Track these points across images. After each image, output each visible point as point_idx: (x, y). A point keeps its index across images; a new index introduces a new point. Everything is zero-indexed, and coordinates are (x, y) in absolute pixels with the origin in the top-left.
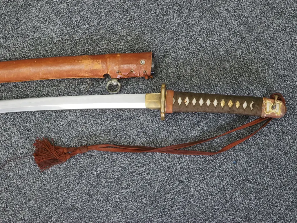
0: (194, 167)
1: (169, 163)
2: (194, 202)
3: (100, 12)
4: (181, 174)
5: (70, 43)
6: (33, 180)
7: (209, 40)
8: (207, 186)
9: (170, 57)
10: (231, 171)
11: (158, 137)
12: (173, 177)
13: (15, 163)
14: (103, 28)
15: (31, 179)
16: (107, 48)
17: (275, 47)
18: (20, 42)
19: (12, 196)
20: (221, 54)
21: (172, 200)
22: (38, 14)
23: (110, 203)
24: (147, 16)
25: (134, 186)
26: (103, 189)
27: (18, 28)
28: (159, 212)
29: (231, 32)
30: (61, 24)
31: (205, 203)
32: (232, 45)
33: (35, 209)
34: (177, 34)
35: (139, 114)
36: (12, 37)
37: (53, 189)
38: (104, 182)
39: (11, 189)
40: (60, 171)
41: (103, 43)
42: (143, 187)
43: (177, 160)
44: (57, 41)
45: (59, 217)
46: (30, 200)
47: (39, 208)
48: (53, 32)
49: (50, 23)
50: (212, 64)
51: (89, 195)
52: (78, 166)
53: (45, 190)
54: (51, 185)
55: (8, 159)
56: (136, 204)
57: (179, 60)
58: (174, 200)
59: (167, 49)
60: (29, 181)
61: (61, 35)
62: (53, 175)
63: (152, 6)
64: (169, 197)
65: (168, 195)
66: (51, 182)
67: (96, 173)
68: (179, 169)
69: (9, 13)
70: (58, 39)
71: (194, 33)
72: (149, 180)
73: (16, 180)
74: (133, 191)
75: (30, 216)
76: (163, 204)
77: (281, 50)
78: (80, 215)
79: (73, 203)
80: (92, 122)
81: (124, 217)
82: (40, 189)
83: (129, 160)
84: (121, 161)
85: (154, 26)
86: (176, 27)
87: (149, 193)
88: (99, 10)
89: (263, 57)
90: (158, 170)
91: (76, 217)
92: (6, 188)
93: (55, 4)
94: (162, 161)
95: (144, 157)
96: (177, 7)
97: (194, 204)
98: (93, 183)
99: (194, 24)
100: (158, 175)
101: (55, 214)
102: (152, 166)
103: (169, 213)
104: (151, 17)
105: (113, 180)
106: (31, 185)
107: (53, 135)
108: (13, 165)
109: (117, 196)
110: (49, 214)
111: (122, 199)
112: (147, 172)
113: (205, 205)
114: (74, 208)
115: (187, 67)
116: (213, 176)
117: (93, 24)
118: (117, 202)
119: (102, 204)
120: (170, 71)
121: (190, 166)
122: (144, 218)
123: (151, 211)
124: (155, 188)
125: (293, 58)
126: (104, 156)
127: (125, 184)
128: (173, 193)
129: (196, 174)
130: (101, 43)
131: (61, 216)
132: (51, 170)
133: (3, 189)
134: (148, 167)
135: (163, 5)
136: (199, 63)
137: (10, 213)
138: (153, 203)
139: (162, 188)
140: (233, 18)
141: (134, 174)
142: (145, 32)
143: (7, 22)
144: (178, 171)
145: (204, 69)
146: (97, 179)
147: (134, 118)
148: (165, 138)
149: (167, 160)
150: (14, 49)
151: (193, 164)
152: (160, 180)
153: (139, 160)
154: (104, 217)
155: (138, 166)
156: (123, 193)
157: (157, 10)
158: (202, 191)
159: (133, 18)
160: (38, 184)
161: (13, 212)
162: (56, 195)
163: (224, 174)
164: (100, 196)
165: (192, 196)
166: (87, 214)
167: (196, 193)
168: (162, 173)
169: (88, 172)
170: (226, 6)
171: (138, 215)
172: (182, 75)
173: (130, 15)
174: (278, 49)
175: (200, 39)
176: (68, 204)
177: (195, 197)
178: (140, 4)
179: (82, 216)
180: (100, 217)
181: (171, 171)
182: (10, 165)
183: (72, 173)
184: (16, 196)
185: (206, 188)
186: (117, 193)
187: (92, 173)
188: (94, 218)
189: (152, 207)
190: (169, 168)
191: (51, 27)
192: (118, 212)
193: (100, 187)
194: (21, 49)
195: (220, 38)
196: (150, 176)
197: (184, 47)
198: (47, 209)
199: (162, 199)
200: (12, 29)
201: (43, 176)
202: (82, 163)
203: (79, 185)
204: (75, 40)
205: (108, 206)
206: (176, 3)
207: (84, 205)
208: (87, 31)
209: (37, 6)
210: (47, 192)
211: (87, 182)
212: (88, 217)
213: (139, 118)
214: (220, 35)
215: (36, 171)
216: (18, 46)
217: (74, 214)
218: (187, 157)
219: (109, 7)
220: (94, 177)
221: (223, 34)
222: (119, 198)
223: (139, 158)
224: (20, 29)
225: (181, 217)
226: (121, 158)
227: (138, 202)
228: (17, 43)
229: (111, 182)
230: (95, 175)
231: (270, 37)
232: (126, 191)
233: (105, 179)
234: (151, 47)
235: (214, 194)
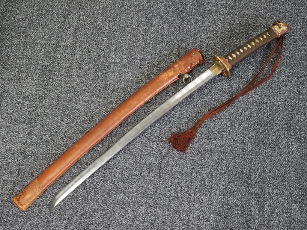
0: (266, 91)
1: (251, 98)
2: (283, 108)
3: (147, 51)
4: (262, 99)
5: (144, 76)
6: (184, 161)
7: (216, 26)
8: (281, 95)
9: (204, 47)
10: (287, 79)
11: (233, 89)
12: (260, 103)
13: (166, 160)
14: (156, 57)
15: (183, 162)
16: (167, 66)
17: (253, 6)
18: (116, 94)
19: (180, 180)
20: (229, 27)
21: (270, 116)
22: (114, 74)
23: (238, 142)
24: (175, 36)
25: (243, 124)
26: (227, 137)
27: (109, 89)
28: (269, 127)
29: (224, 15)
30: (131, 71)
31: (288, 104)
32: (230, 20)
33: (199, 177)
34: (197, 34)
35: (213, 85)
36: (109, 95)
37: (200, 158)
38: (225, 133)
39: (175, 176)
40: (195, 145)
41: (162, 64)
42: (249, 121)
43: (254, 94)
44: (136, 80)
45: (216, 171)
46: (192, 174)
47: (201, 175)
48: (130, 77)
49: (125, 74)
50: (228, 36)
51: (223, 147)
52: (203, 136)
53: (196, 162)
54: (197, 157)
55: (160, 161)
56: (253, 132)
57: (210, 45)
58: (271, 115)
59: (199, 44)
60: (182, 164)
61: (136, 76)
62: (193, 151)
63: (172, 30)
64: (267, 115)
65: (265, 115)
66: (195, 155)
67: (216, 132)
68: (259, 97)
69: (98, 84)
70: (136, 79)
71: (206, 27)
72: (248, 114)
73: (175, 169)
74: (245, 127)
75: (200, 183)
76: (267, 121)
77: (257, 6)
78: (227, 161)
79: (218, 157)
80: (191, 107)
81: (253, 144)
82: (193, 164)
83: (229, 112)
84: (225, 116)
85: (182, 38)
86: (194, 31)
87: (255, 121)
88: (146, 50)
89: (251, 15)
90: (249, 106)
91: (226, 164)
92: (173, 178)
93: (120, 63)
94: (246, 100)
95: (235, 104)
96: (186, 21)
97: (284, 109)
98: (220, 139)
99: (202, 24)
100: (251, 109)
101: (213, 171)
102: (243, 106)
103: (275, 124)
104: (177, 35)
105: (229, 129)
106: (186, 166)
107: (175, 129)
108: (166, 162)
109: (239, 135)
110: (210, 174)
111: (243, 135)
112: (244, 111)
113: (289, 105)
114: (220, 161)
115: (217, 46)
116: (280, 88)
117: (149, 59)
118: (242, 139)
119: (234, 146)
120: (210, 54)
121: (263, 91)
122: (264, 136)
123: (264, 130)
124: (255, 116)
125: (266, 5)
126: (213, 120)
127: (237, 126)
128: (267, 111)
129: (271, 94)
130: (161, 65)
131: (217, 169)
132: (190, 149)
133: (171, 179)
134: (242, 109)
135: (178, 26)
136: (221, 39)
137: (186, 190)
138: (261, 125)
139: (259, 113)
140: (219, 8)
141: (238, 117)
142: (180, 44)
143: (100, 90)
144: (259, 99)
145: (227, 41)
146: (220, 135)
147: (212, 89)
148: (237, 87)
149: (249, 98)
150: (115, 101)
151: (264, 90)
152: (254, 110)
153: (234, 108)
154: (242, 152)
155: (236, 112)
156: (240, 132)
157: (178, 30)
158: (282, 99)
159: (168, 42)
160: (189, 162)
161: (188, 188)
162: (205, 160)
163: (284, 83)
164: (229, 142)
165: (279, 106)
166: (231, 158)
167: (279, 103)
168: (252, 106)
169: (212, 135)
170: (211, 4)
171: (259, 137)
172: (218, 51)
173: (165, 42)
174: (254, 6)
175: (212, 28)
176: (215, 160)
177: (280, 105)
178: (166, 33)
179: (228, 161)
180: (240, 154)
181: (256, 101)
182: (164, 163)
183: (203, 141)
184: (182, 178)
185: (282, 96)
186: (238, 134)
187: (214, 134)
188: (237, 156)
189: (263, 127)
190: (253, 101)
191: (127, 76)
192: (247, 143)
193: (225, 138)
194: (119, 98)
195: (221, 21)
196: (247, 112)
197: (207, 37)
198: (206, 171)
199: (264, 119)
200: (106, 91)
201: (188, 155)
202: (204, 132)
203: (212, 145)
204: (146, 73)
205: (239, 144)
206: (184, 20)
207: (225, 154)
208: (149, 64)
209: (110, 71)
210: (198, 162)
211: (216, 140)
212: (233, 159)
213: (215, 87)
214: (220, 20)
215: (182, 155)
216: (116, 98)
217: (223, 163)
218: (258, 89)
219: (150, 45)
220: (217, 135)
221: (221, 18)
222: (241, 136)
223: (233, 107)
224: (110, 88)
225: (283, 121)
226: (223, 114)
227: (253, 130)
228: (114, 96)
229: (229, 131)
230: (217, 133)
231: (245, 4)
232: (241, 129)
233: (224, 131)
234: (190, 48)
235: (289, 96)
